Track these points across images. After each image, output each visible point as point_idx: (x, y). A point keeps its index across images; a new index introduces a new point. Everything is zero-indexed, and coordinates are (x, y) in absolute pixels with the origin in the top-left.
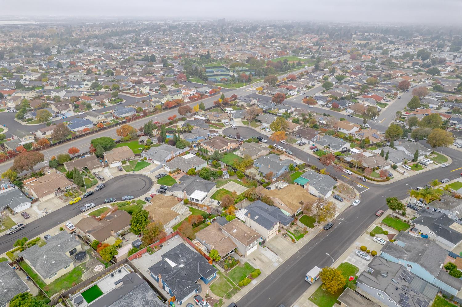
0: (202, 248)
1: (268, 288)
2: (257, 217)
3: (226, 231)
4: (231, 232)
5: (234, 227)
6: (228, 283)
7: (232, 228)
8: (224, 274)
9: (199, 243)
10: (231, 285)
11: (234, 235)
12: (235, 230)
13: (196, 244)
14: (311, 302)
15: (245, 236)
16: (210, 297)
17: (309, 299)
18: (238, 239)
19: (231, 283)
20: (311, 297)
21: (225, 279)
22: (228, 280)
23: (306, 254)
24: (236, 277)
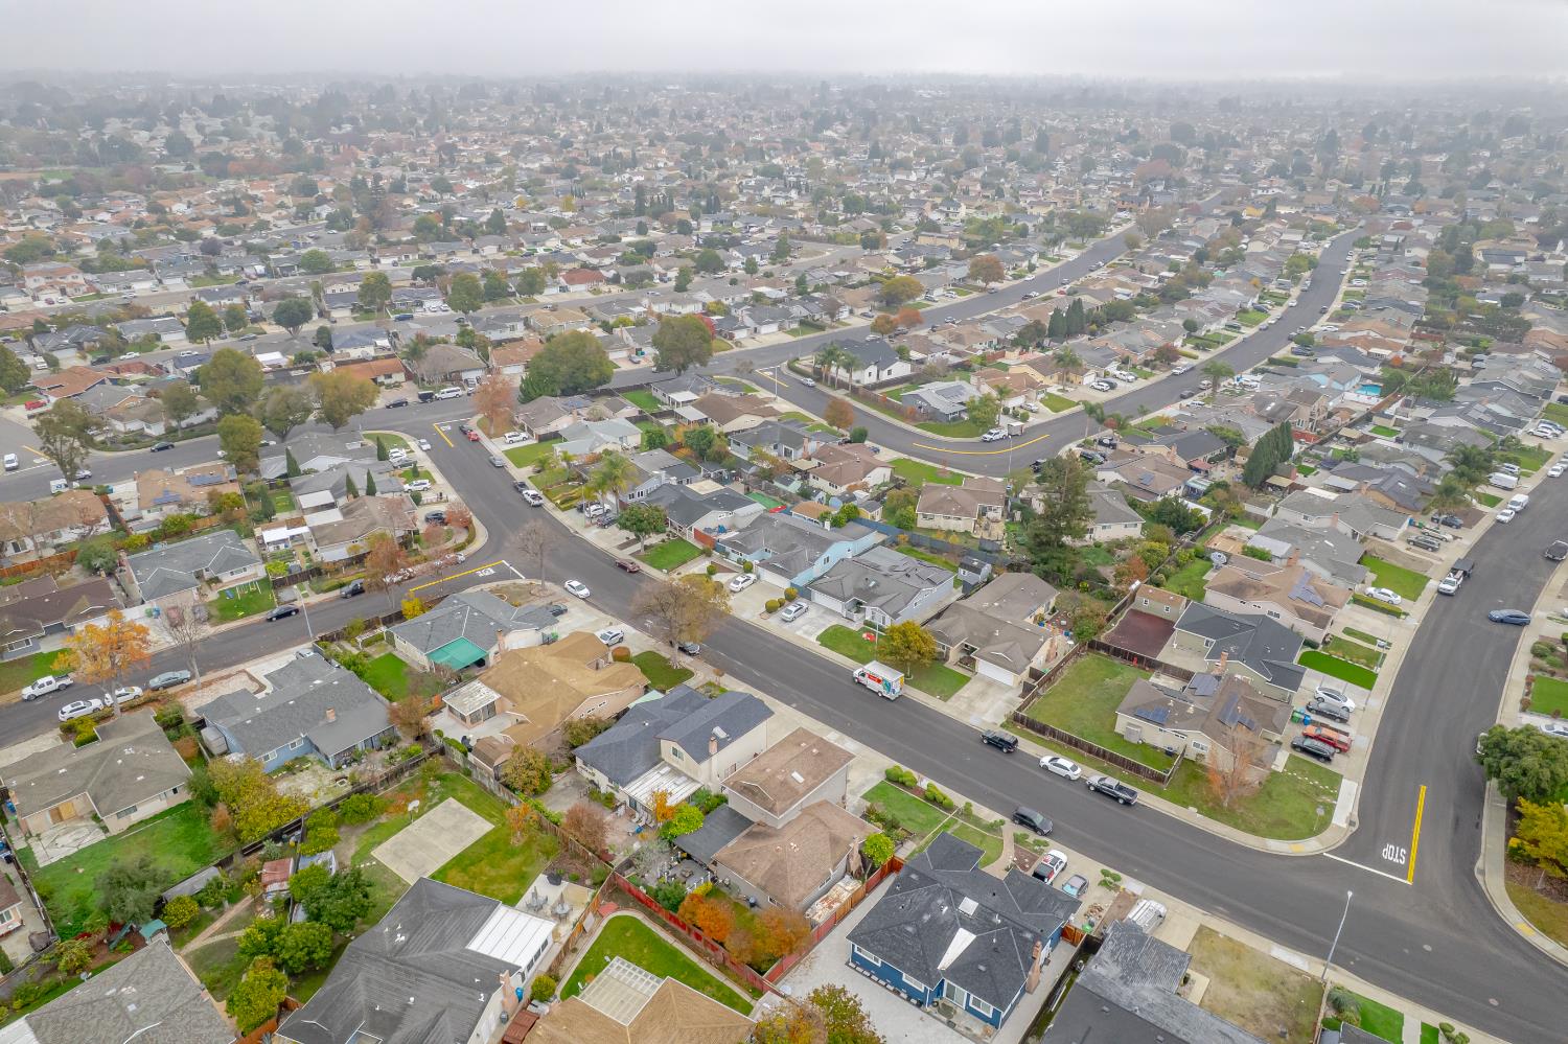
0: (849, 888)
2: (718, 731)
3: (792, 804)
4: (801, 790)
5: (780, 778)
7: (784, 783)
8: (923, 842)
9: (826, 899)
10: (956, 827)
11: (811, 782)
12: (796, 775)
13: (830, 907)
14: (953, 698)
15: (819, 754)
17: (945, 701)
18: (828, 775)
19: (947, 826)
20: (938, 697)
24: (923, 816)
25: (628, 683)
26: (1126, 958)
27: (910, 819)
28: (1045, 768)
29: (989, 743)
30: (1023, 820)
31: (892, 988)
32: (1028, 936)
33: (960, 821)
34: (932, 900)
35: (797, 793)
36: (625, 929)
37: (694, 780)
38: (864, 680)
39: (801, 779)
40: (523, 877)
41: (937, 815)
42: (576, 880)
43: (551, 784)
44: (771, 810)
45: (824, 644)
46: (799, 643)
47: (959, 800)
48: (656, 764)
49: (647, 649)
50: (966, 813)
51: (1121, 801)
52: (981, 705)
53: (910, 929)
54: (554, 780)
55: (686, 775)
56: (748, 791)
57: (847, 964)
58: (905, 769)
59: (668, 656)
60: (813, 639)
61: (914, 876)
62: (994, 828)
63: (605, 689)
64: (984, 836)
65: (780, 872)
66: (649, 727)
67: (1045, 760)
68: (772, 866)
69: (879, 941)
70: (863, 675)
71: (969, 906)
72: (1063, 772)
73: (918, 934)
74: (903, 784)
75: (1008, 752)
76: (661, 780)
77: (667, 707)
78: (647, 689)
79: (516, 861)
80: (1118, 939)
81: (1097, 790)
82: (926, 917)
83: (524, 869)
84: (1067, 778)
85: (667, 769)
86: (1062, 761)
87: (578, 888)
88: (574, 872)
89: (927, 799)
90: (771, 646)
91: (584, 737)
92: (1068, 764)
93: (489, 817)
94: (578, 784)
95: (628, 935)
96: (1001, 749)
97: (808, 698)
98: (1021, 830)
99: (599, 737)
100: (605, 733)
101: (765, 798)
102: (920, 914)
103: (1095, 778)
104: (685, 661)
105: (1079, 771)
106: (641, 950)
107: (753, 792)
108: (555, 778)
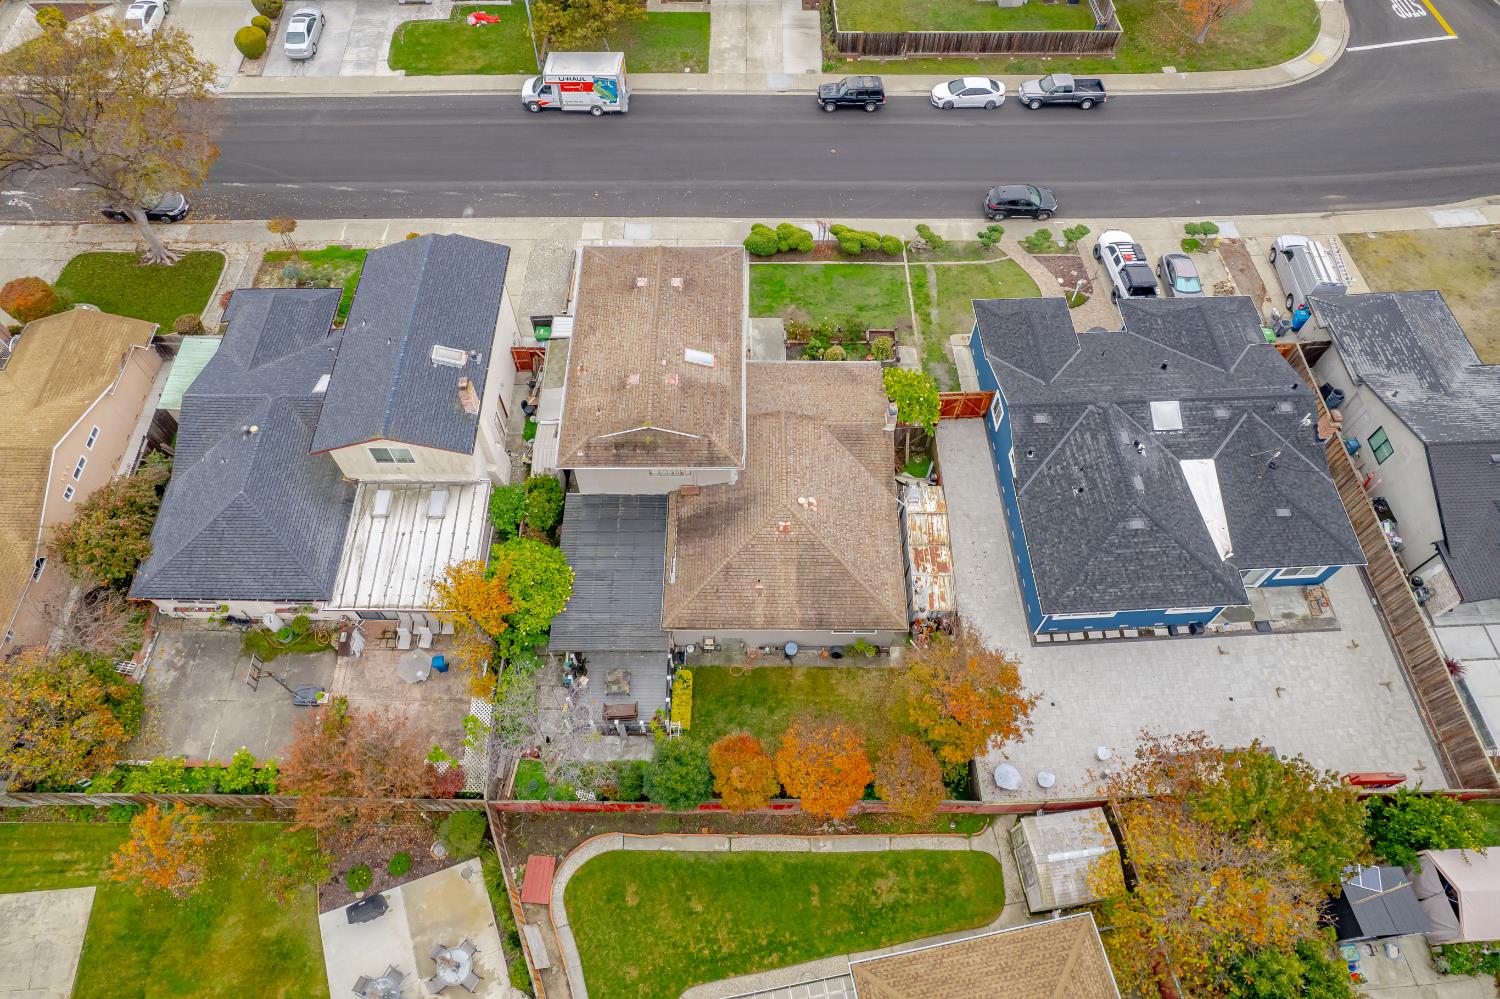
1: (793, 182)
2: (444, 355)
4: (723, 377)
5: (671, 380)
6: (934, 293)
7: (687, 386)
8: (917, 336)
9: (917, 555)
10: (932, 277)
12: (692, 355)
13: (942, 567)
14: (713, 61)
15: (688, 286)
16: (1067, 289)
17: (705, 70)
19: (919, 286)
20: (687, 70)
21: (934, 312)
22: (923, 301)
23: (458, 183)
24: (871, 290)
25: (111, 357)
26: (1397, 351)
27: (861, 309)
28: (949, 107)
29: (838, 108)
30: (1014, 209)
31: (1134, 633)
32: (1286, 408)
33: (928, 265)
34: (1113, 445)
35: (724, 391)
36: (615, 895)
37: (463, 486)
38: (551, 99)
39: (706, 358)
40: (284, 956)
41: (887, 275)
42: (412, 866)
43: (140, 691)
44: (713, 460)
45: (412, 71)
46: (367, 92)
47: (899, 229)
48: (350, 501)
49: (67, 255)
50: (934, 246)
51: (1086, 105)
52: (764, 50)
53: (1137, 524)
54: (137, 676)
55: (434, 485)
56: (625, 449)
57: (1035, 643)
58: (772, 223)
59: (131, 247)
60: (383, 70)
61: (1040, 419)
62: (986, 245)
63: (69, 401)
64: (982, 269)
65: (825, 572)
66: (265, 434)
67: (942, 92)
68: (800, 567)
69: (1102, 581)
70: (546, 90)
71: (1166, 415)
72: (979, 100)
73: (1156, 526)
74: (793, 251)
75: (877, 109)
76: (392, 528)
77: (255, 363)
78: (165, 350)
79: (229, 933)
80: (1352, 326)
81: (1045, 104)
82: (1138, 483)
83: (269, 933)
84: (992, 107)
85: (382, 500)
86: (971, 82)
87: (432, 885)
88: (385, 852)
89: (848, 255)
90: (316, 122)
91: (130, 545)
92: (982, 82)
93: (56, 876)
94: (197, 646)
95: (631, 901)
96: (863, 108)
97: (480, 185)
98: (1026, 228)
99: (164, 523)
100: (167, 504)
101: (681, 443)
102: (1123, 485)
103: (1032, 88)
104: (177, 238)
105: (1002, 86)
106: (690, 913)
107: (644, 446)
108: (136, 669)
